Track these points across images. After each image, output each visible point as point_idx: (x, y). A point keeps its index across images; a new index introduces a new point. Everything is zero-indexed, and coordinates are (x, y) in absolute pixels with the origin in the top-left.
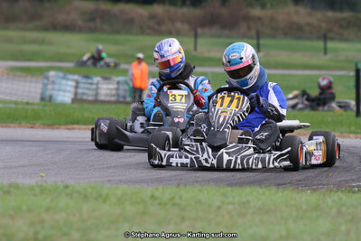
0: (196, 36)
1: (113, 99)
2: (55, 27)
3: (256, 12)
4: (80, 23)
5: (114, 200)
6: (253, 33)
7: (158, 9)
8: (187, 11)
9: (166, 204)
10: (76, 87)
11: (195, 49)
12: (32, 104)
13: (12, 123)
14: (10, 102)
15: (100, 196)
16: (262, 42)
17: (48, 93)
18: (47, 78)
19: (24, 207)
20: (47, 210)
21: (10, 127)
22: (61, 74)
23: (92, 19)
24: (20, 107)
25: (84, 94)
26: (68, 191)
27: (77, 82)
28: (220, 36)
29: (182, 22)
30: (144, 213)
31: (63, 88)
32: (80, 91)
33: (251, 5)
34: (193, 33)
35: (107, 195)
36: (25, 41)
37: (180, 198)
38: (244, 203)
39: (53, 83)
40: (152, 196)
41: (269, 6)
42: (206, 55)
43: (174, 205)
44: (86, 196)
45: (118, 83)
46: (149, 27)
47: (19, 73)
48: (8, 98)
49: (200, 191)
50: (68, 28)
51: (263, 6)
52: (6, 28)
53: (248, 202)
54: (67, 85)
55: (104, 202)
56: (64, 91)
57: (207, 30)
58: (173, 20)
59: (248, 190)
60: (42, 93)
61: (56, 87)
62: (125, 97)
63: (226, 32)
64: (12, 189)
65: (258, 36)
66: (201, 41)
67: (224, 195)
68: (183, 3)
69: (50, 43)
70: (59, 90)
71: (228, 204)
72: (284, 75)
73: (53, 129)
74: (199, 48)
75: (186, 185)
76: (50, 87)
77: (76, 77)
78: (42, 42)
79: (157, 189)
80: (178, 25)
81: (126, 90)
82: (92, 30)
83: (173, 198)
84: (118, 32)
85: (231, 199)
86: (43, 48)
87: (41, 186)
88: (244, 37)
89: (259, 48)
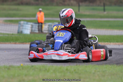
0: (79, 6)
1: (47, 32)
2: (22, 4)
6: (102, 4)
10: (32, 27)
11: (79, 11)
12: (14, 35)
13: (7, 42)
14: (6, 34)
17: (20, 30)
18: (20, 24)
21: (6, 44)
22: (25, 22)
24: (9, 36)
25: (35, 30)
27: (32, 26)
28: (89, 6)
31: (27, 28)
32: (33, 29)
36: (10, 10)
37: (78, 70)
39: (22, 26)
45: (49, 25)
48: (5, 32)
50: (28, 4)
54: (28, 27)
56: (27, 29)
57: (83, 4)
60: (18, 30)
61: (24, 27)
65: (104, 5)
66: (81, 8)
70: (25, 29)
72: (115, 21)
73: (24, 44)
74: (81, 11)
76: (21, 27)
77: (32, 23)
78: (17, 10)
80: (72, 2)
82: (37, 5)
84: (47, 5)
88: (99, 5)
89: (104, 10)
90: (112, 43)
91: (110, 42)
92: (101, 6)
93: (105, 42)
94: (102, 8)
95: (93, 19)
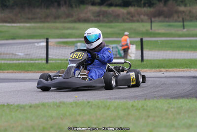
0: (151, 22)
2: (79, 20)
3: (182, 8)
4: (92, 18)
5: (113, 108)
6: (181, 19)
7: (132, 9)
8: (146, 9)
9: (139, 109)
11: (151, 29)
14: (58, 60)
15: (106, 106)
16: (185, 23)
18: (76, 47)
19: (68, 114)
20: (79, 115)
23: (99, 16)
24: (63, 62)
26: (89, 104)
28: (163, 22)
29: (144, 15)
30: (129, 114)
33: (179, 5)
34: (150, 21)
35: (109, 106)
36: (64, 28)
37: (147, 106)
38: (179, 107)
40: (132, 106)
41: (188, 5)
42: (157, 31)
43: (144, 109)
44: (99, 107)
45: (113, 48)
46: (127, 19)
47: (62, 45)
48: (57, 58)
49: (157, 102)
50: (86, 21)
51: (185, 5)
52: (55, 22)
53: (182, 107)
55: (108, 109)
57: (157, 19)
58: (139, 14)
59: (181, 100)
62: (116, 55)
63: (167, 19)
64: (61, 104)
65: (183, 21)
66: (153, 24)
67: (169, 103)
68: (144, 5)
69: (77, 29)
71: (171, 108)
74: (153, 28)
75: (149, 99)
78: (73, 28)
79: (135, 102)
80: (142, 17)
81: (116, 51)
82: (98, 21)
83: (143, 106)
84: (111, 22)
85: (173, 106)
86: (74, 31)
87: (76, 102)
88: (176, 21)
89: (184, 27)
90: (192, 69)
91: (191, 68)
92: (180, 22)
93: (184, 68)
94: (181, 24)
95: (168, 39)
